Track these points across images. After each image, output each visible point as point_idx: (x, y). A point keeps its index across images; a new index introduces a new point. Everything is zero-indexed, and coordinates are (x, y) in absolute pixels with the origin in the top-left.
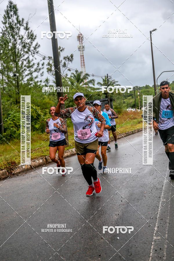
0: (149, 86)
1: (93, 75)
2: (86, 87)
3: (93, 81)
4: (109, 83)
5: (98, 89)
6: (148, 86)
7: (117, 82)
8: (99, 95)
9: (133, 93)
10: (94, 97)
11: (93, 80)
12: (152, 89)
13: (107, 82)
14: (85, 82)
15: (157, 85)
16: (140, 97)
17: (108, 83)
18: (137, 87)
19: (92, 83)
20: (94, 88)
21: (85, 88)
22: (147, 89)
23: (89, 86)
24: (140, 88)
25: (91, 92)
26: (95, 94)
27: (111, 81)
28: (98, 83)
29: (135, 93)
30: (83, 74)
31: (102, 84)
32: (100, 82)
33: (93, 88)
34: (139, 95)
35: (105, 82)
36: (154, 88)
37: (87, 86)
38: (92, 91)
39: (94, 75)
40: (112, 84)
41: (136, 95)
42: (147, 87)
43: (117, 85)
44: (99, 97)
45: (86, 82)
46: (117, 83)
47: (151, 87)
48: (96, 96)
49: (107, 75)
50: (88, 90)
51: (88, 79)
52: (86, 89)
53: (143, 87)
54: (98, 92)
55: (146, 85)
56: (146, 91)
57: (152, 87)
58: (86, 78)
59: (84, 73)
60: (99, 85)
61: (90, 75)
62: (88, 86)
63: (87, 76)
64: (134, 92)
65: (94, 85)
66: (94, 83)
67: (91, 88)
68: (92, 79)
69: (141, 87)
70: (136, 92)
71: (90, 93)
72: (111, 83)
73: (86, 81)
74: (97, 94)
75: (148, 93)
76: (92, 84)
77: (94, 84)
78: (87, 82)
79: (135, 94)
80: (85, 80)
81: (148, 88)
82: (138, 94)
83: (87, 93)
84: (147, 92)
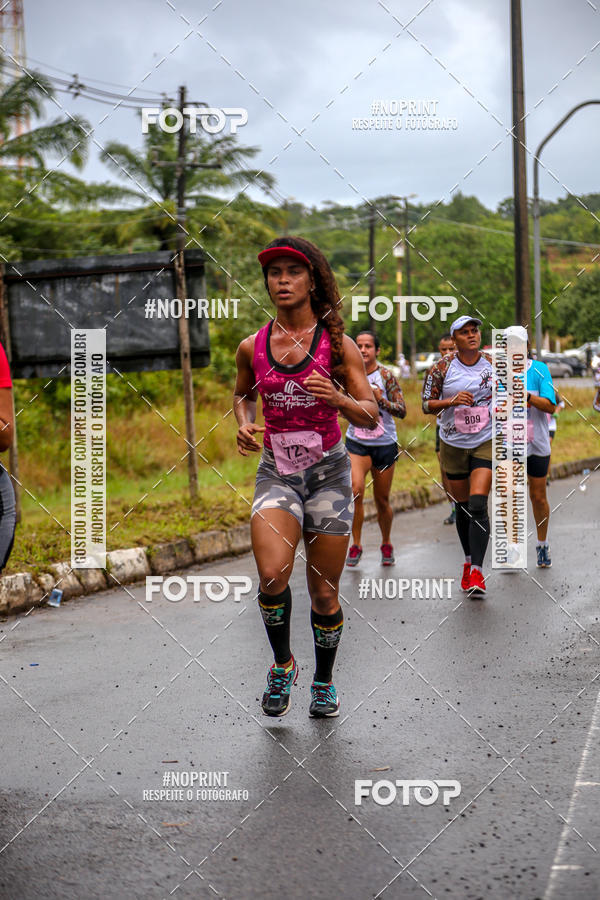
0: (481, 208)
1: (77, 88)
2: (17, 173)
3: (70, 135)
4: (190, 157)
5: (110, 193)
6: (473, 201)
7: (250, 152)
8: (110, 238)
9: (358, 249)
10: (77, 247)
11: (76, 127)
12: (495, 226)
13: (176, 149)
14: (12, 137)
15: (536, 200)
16: (407, 273)
17: (182, 153)
18: (388, 203)
19: (64, 145)
20: (80, 184)
21: (13, 177)
22: (463, 226)
23: (41, 162)
24: (410, 215)
25: (52, 211)
26: (85, 225)
27: (208, 140)
28: (114, 152)
29: (371, 244)
30: (7, 70)
31: (143, 156)
32: (122, 141)
33: (72, 180)
34: (400, 260)
35: (165, 148)
36: (511, 224)
37: (25, 163)
38: (64, 207)
39: (81, 86)
40: (210, 162)
41: (379, 260)
42: (463, 208)
43: (250, 176)
44: (107, 248)
45: (19, 138)
46: (247, 164)
47: (487, 213)
48: (92, 241)
49: (183, 91)
50: (33, 197)
51: (38, 114)
52: (20, 188)
53: (432, 208)
54: (104, 212)
55: (455, 192)
56: (455, 239)
57: (500, 210)
58: (25, 106)
59: (16, 67)
60: (114, 167)
61: (56, 86)
62: (34, 164)
63: (33, 94)
64: (367, 239)
65: (77, 161)
66: (81, 147)
67: (56, 178)
68: (65, 119)
69: (420, 210)
70: (378, 242)
71: (45, 215)
72: (204, 155)
73: (24, 130)
74: (96, 230)
75: (467, 251)
76: (64, 151)
77: (83, 154)
78: (29, 135)
79: (377, 251)
80: (18, 122)
81: (469, 221)
82: (399, 252)
83: (25, 214)
84: (457, 247)
